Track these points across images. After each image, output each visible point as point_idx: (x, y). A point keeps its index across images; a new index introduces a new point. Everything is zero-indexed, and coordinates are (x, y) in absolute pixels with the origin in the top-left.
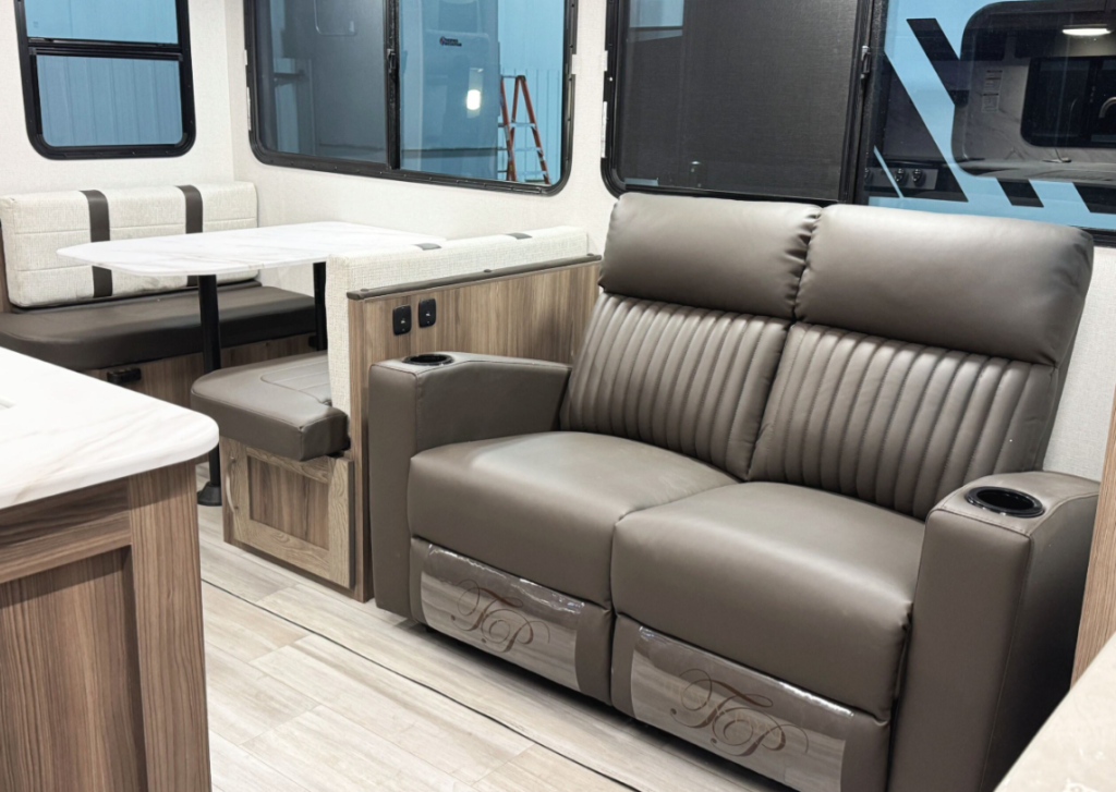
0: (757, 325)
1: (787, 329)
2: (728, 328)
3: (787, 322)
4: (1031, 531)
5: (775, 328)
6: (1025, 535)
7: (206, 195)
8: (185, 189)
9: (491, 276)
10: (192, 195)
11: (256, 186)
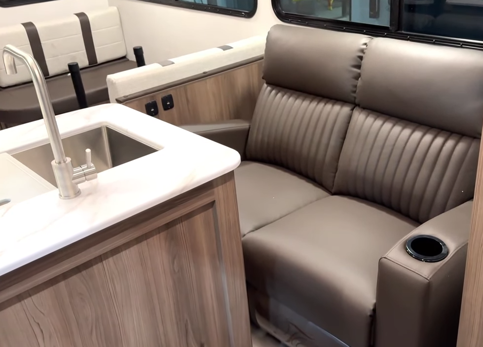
0: (337, 108)
1: (352, 110)
2: (323, 109)
3: (353, 106)
4: (430, 277)
5: (346, 110)
6: (427, 279)
7: (91, 17)
8: (79, 15)
9: (206, 76)
10: (83, 18)
11: (118, 8)
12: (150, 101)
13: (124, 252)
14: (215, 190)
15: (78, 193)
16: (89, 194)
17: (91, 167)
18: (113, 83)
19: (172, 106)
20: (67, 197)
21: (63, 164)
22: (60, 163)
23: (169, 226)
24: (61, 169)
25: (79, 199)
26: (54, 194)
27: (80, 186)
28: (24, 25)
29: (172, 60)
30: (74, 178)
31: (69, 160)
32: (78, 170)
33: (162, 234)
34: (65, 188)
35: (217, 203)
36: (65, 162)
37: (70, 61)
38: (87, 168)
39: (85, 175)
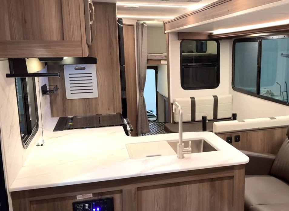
7: (219, 98)
8: (214, 96)
9: (259, 130)
10: (215, 98)
11: (232, 95)
12: (229, 136)
13: (193, 185)
14: (235, 171)
15: (183, 157)
16: (187, 159)
17: (190, 149)
18: (215, 126)
19: (239, 141)
20: (179, 158)
21: (181, 145)
22: (180, 144)
23: (212, 180)
24: (180, 147)
25: (183, 159)
26: (175, 156)
27: (185, 155)
28: (191, 98)
29: (244, 120)
30: (183, 152)
31: (183, 144)
32: (185, 149)
33: (209, 183)
34: (180, 154)
35: (234, 178)
36: (182, 144)
37: (204, 115)
38: (189, 149)
39: (187, 151)
